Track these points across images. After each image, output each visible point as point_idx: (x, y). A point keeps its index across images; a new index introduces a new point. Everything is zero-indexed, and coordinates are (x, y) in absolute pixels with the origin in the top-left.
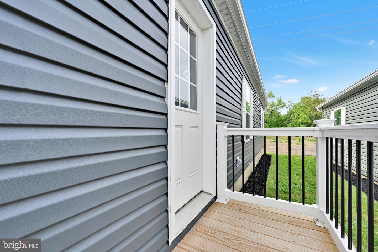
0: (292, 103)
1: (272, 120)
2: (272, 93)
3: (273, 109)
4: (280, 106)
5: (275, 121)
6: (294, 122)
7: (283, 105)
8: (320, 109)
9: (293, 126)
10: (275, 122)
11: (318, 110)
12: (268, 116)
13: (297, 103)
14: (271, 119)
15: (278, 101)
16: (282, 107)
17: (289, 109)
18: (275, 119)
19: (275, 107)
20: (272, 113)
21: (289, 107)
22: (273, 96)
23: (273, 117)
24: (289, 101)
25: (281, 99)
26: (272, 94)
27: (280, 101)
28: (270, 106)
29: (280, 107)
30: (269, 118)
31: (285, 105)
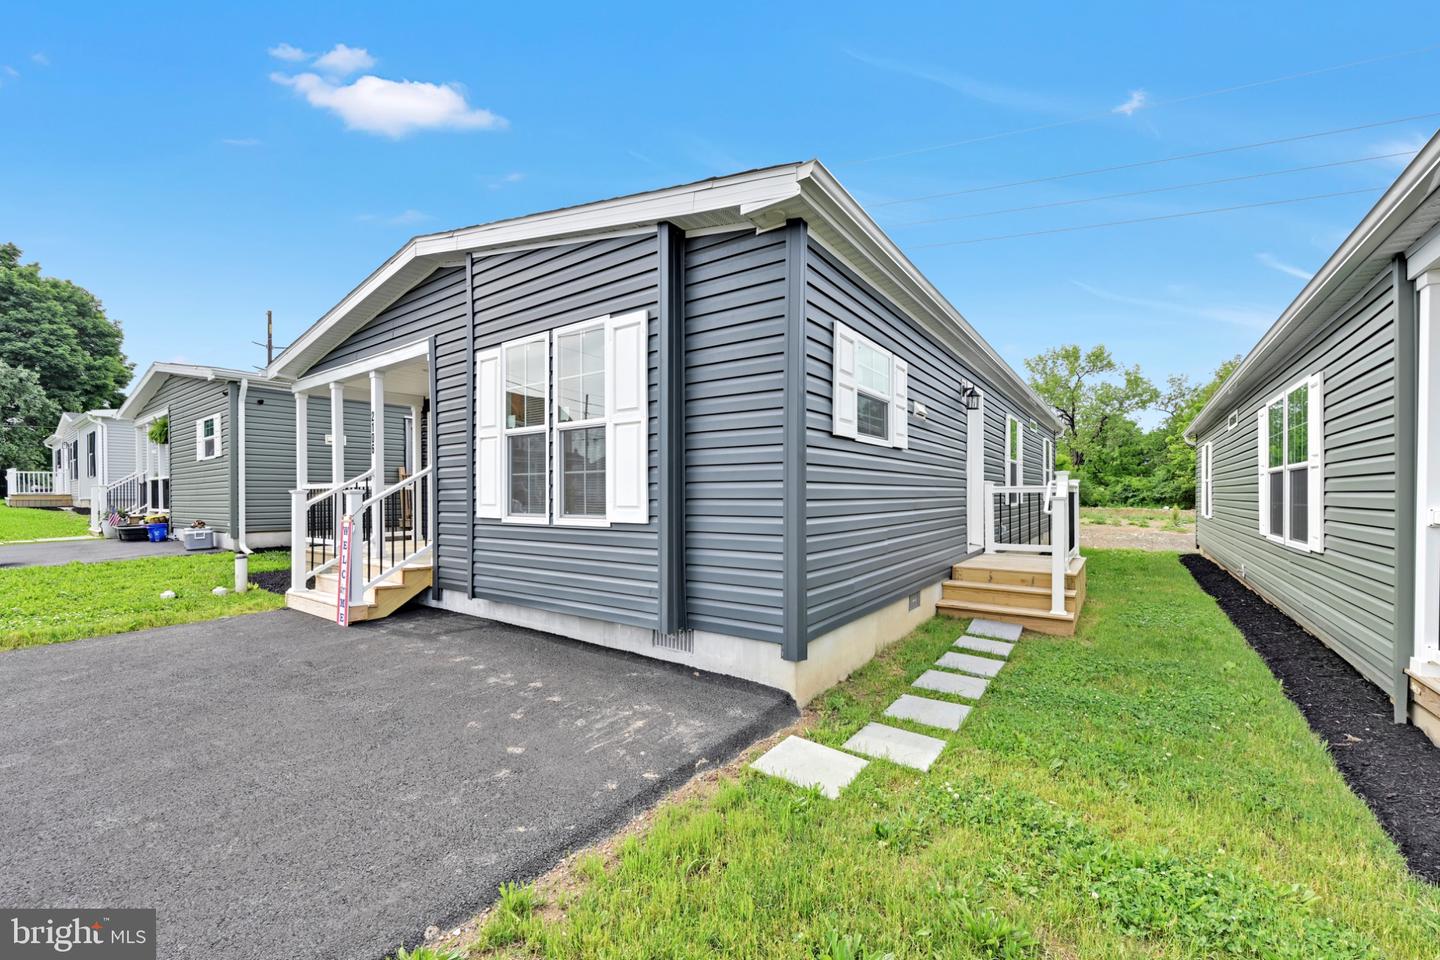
0: (1185, 385)
1: (1104, 450)
2: (1103, 353)
3: (1108, 410)
4: (1137, 399)
5: (1116, 454)
6: (1175, 462)
7: (1146, 397)
8: (1190, 436)
9: (1173, 474)
10: (1113, 459)
11: (1186, 440)
12: (1088, 439)
13: (1202, 387)
14: (1098, 448)
15: (1129, 381)
16: (1143, 405)
17: (1171, 408)
18: (1114, 450)
19: (1117, 405)
20: (1105, 427)
21: (1174, 402)
22: (1110, 365)
23: (1108, 443)
24: (1172, 381)
25: (1140, 376)
26: (1105, 355)
27: (1134, 381)
28: (1094, 402)
29: (1137, 403)
30: (1092, 445)
31: (1155, 395)
